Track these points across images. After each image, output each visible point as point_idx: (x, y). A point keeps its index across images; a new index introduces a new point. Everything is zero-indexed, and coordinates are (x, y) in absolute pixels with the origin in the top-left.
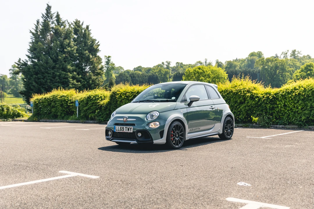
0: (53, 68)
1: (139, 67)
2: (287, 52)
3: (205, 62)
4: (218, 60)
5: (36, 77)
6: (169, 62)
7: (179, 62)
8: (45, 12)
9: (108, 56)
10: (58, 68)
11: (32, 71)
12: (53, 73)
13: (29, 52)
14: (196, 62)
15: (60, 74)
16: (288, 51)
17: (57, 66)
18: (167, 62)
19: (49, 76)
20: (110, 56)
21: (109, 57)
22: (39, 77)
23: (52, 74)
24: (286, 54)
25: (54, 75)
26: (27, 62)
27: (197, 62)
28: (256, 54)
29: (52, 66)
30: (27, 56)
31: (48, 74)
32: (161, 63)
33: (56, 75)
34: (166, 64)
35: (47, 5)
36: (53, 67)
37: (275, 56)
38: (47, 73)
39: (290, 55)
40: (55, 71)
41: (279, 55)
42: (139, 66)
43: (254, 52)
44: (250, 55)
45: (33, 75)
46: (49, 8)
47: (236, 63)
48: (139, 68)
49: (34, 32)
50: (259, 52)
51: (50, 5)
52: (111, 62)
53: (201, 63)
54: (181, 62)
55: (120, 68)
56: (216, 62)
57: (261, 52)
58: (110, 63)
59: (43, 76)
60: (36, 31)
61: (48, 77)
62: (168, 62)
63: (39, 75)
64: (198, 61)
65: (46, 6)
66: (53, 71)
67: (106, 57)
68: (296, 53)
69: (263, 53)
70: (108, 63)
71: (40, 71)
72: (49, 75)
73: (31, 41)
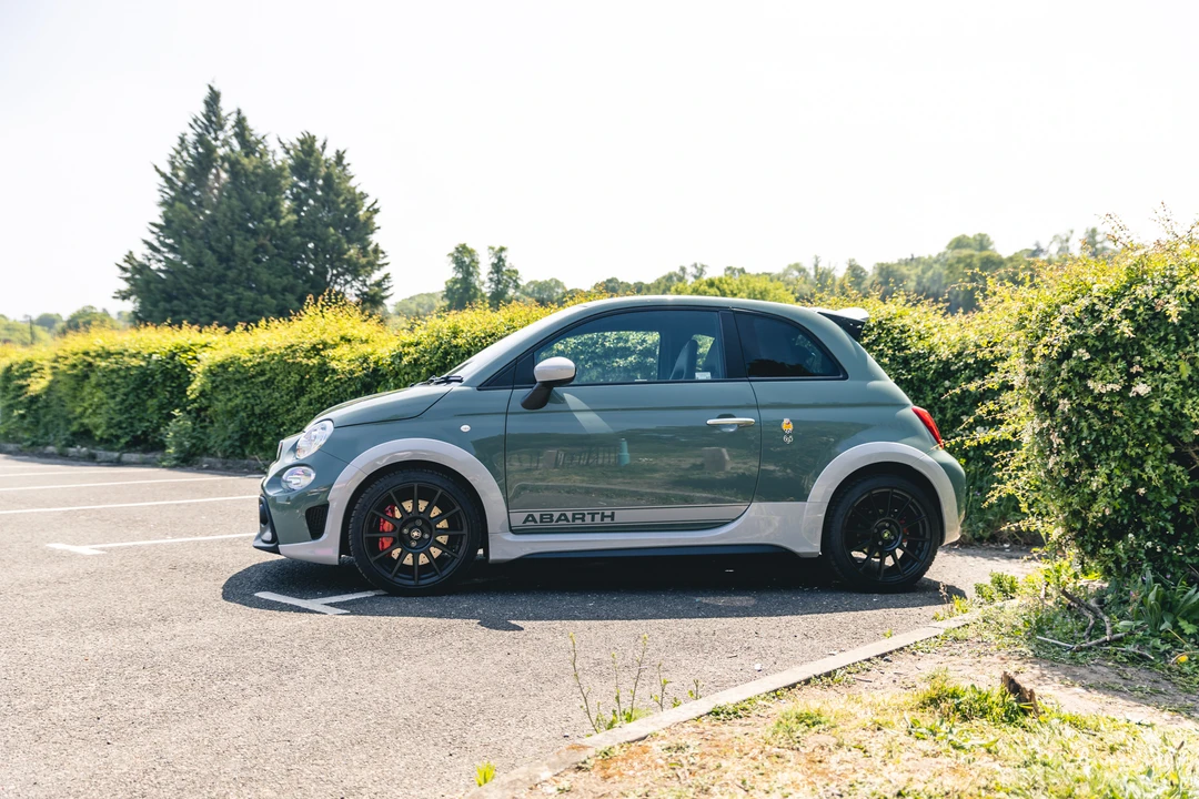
0: (220, 280)
1: (609, 281)
2: (1069, 234)
3: (813, 267)
4: (854, 260)
5: (168, 306)
6: (703, 266)
7: (734, 266)
8: (203, 108)
9: (497, 248)
10: (236, 282)
11: (156, 288)
12: (219, 296)
13: (153, 233)
14: (785, 267)
15: (240, 299)
16: (1072, 232)
17: (231, 274)
18: (695, 266)
19: (205, 306)
20: (504, 246)
21: (502, 249)
22: (176, 308)
23: (213, 298)
24: (1067, 240)
25: (221, 301)
26: (147, 264)
27: (790, 267)
28: (972, 241)
29: (215, 274)
30: (146, 242)
31: (204, 297)
32: (677, 270)
33: (226, 301)
34: (694, 271)
35: (211, 88)
36: (218, 277)
37: (1034, 248)
38: (200, 294)
39: (1080, 245)
40: (225, 291)
41: (1044, 246)
42: (610, 278)
43: (964, 236)
44: (951, 244)
45: (158, 301)
46: (213, 99)
47: (904, 270)
48: (610, 285)
49: (167, 170)
50: (980, 235)
51: (216, 89)
52: (507, 264)
53: (802, 270)
54: (739, 267)
55: (553, 284)
56: (847, 266)
57: (985, 235)
58: (504, 269)
59: (187, 304)
60: (174, 167)
61: (202, 308)
62: (699, 266)
63: (176, 302)
64: (792, 263)
65: (206, 93)
66: (217, 291)
67: (493, 249)
68: (1099, 238)
69: (991, 240)
70: (497, 267)
71: (178, 289)
72: (206, 302)
73: (161, 199)
